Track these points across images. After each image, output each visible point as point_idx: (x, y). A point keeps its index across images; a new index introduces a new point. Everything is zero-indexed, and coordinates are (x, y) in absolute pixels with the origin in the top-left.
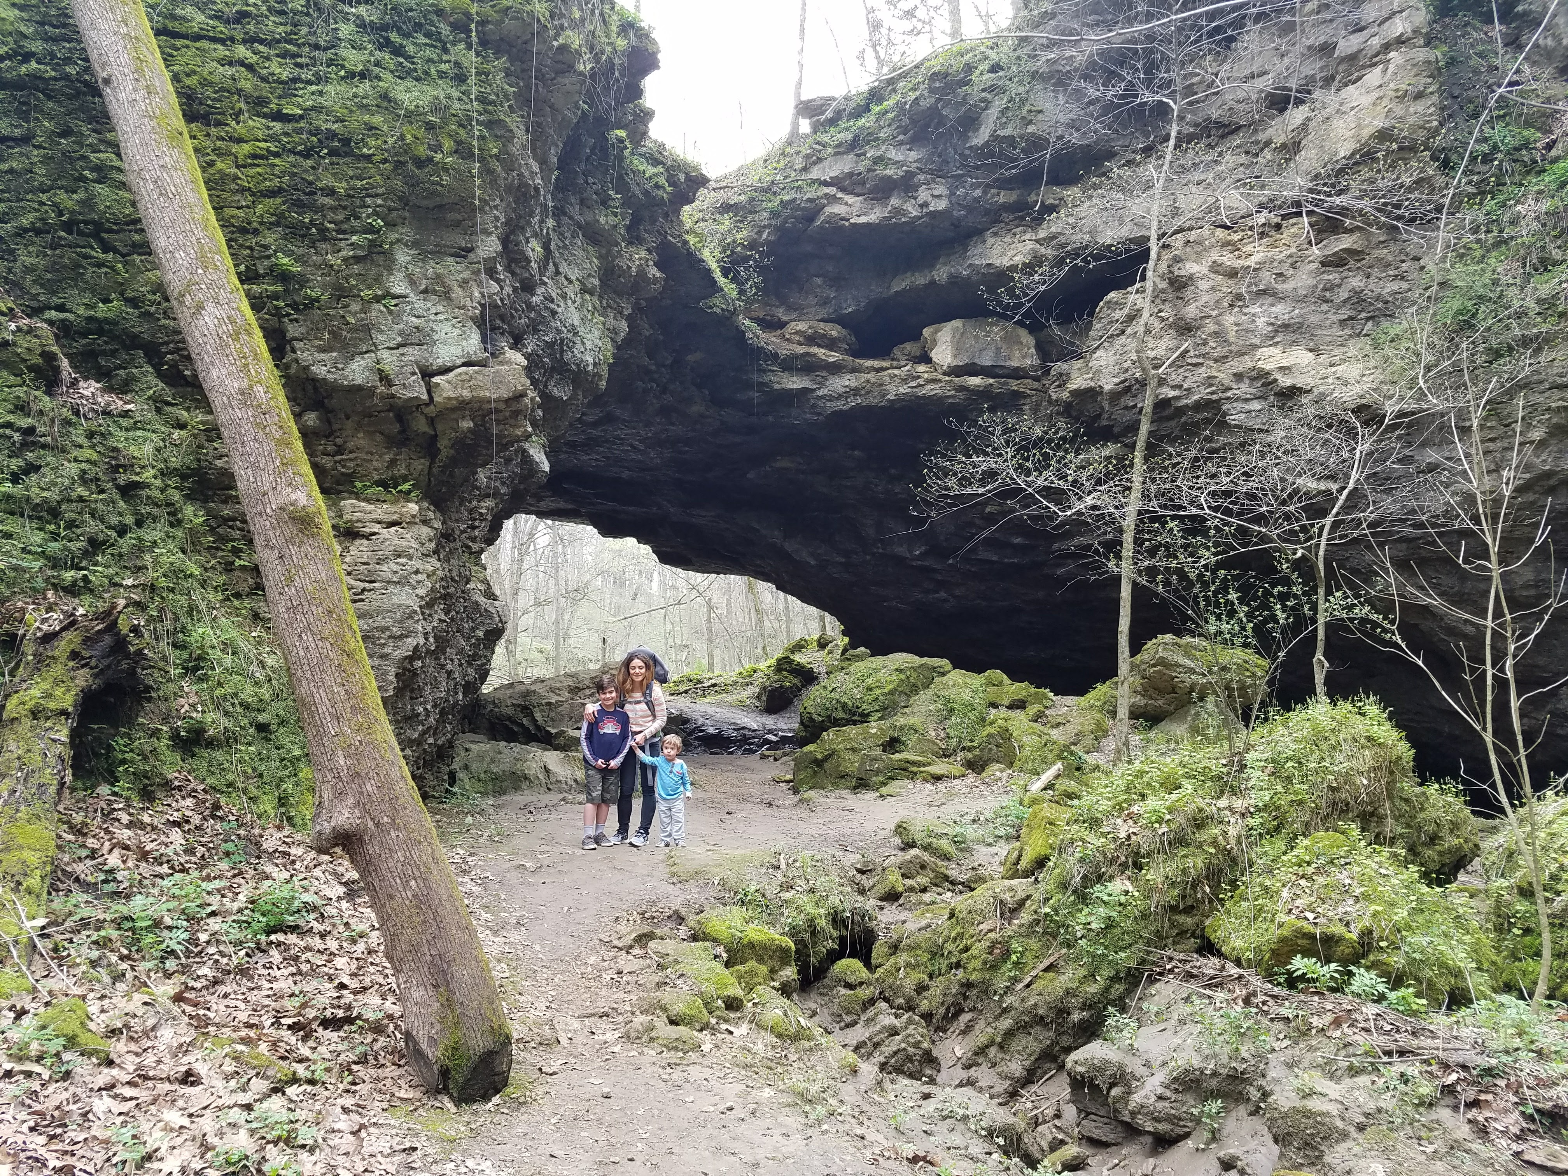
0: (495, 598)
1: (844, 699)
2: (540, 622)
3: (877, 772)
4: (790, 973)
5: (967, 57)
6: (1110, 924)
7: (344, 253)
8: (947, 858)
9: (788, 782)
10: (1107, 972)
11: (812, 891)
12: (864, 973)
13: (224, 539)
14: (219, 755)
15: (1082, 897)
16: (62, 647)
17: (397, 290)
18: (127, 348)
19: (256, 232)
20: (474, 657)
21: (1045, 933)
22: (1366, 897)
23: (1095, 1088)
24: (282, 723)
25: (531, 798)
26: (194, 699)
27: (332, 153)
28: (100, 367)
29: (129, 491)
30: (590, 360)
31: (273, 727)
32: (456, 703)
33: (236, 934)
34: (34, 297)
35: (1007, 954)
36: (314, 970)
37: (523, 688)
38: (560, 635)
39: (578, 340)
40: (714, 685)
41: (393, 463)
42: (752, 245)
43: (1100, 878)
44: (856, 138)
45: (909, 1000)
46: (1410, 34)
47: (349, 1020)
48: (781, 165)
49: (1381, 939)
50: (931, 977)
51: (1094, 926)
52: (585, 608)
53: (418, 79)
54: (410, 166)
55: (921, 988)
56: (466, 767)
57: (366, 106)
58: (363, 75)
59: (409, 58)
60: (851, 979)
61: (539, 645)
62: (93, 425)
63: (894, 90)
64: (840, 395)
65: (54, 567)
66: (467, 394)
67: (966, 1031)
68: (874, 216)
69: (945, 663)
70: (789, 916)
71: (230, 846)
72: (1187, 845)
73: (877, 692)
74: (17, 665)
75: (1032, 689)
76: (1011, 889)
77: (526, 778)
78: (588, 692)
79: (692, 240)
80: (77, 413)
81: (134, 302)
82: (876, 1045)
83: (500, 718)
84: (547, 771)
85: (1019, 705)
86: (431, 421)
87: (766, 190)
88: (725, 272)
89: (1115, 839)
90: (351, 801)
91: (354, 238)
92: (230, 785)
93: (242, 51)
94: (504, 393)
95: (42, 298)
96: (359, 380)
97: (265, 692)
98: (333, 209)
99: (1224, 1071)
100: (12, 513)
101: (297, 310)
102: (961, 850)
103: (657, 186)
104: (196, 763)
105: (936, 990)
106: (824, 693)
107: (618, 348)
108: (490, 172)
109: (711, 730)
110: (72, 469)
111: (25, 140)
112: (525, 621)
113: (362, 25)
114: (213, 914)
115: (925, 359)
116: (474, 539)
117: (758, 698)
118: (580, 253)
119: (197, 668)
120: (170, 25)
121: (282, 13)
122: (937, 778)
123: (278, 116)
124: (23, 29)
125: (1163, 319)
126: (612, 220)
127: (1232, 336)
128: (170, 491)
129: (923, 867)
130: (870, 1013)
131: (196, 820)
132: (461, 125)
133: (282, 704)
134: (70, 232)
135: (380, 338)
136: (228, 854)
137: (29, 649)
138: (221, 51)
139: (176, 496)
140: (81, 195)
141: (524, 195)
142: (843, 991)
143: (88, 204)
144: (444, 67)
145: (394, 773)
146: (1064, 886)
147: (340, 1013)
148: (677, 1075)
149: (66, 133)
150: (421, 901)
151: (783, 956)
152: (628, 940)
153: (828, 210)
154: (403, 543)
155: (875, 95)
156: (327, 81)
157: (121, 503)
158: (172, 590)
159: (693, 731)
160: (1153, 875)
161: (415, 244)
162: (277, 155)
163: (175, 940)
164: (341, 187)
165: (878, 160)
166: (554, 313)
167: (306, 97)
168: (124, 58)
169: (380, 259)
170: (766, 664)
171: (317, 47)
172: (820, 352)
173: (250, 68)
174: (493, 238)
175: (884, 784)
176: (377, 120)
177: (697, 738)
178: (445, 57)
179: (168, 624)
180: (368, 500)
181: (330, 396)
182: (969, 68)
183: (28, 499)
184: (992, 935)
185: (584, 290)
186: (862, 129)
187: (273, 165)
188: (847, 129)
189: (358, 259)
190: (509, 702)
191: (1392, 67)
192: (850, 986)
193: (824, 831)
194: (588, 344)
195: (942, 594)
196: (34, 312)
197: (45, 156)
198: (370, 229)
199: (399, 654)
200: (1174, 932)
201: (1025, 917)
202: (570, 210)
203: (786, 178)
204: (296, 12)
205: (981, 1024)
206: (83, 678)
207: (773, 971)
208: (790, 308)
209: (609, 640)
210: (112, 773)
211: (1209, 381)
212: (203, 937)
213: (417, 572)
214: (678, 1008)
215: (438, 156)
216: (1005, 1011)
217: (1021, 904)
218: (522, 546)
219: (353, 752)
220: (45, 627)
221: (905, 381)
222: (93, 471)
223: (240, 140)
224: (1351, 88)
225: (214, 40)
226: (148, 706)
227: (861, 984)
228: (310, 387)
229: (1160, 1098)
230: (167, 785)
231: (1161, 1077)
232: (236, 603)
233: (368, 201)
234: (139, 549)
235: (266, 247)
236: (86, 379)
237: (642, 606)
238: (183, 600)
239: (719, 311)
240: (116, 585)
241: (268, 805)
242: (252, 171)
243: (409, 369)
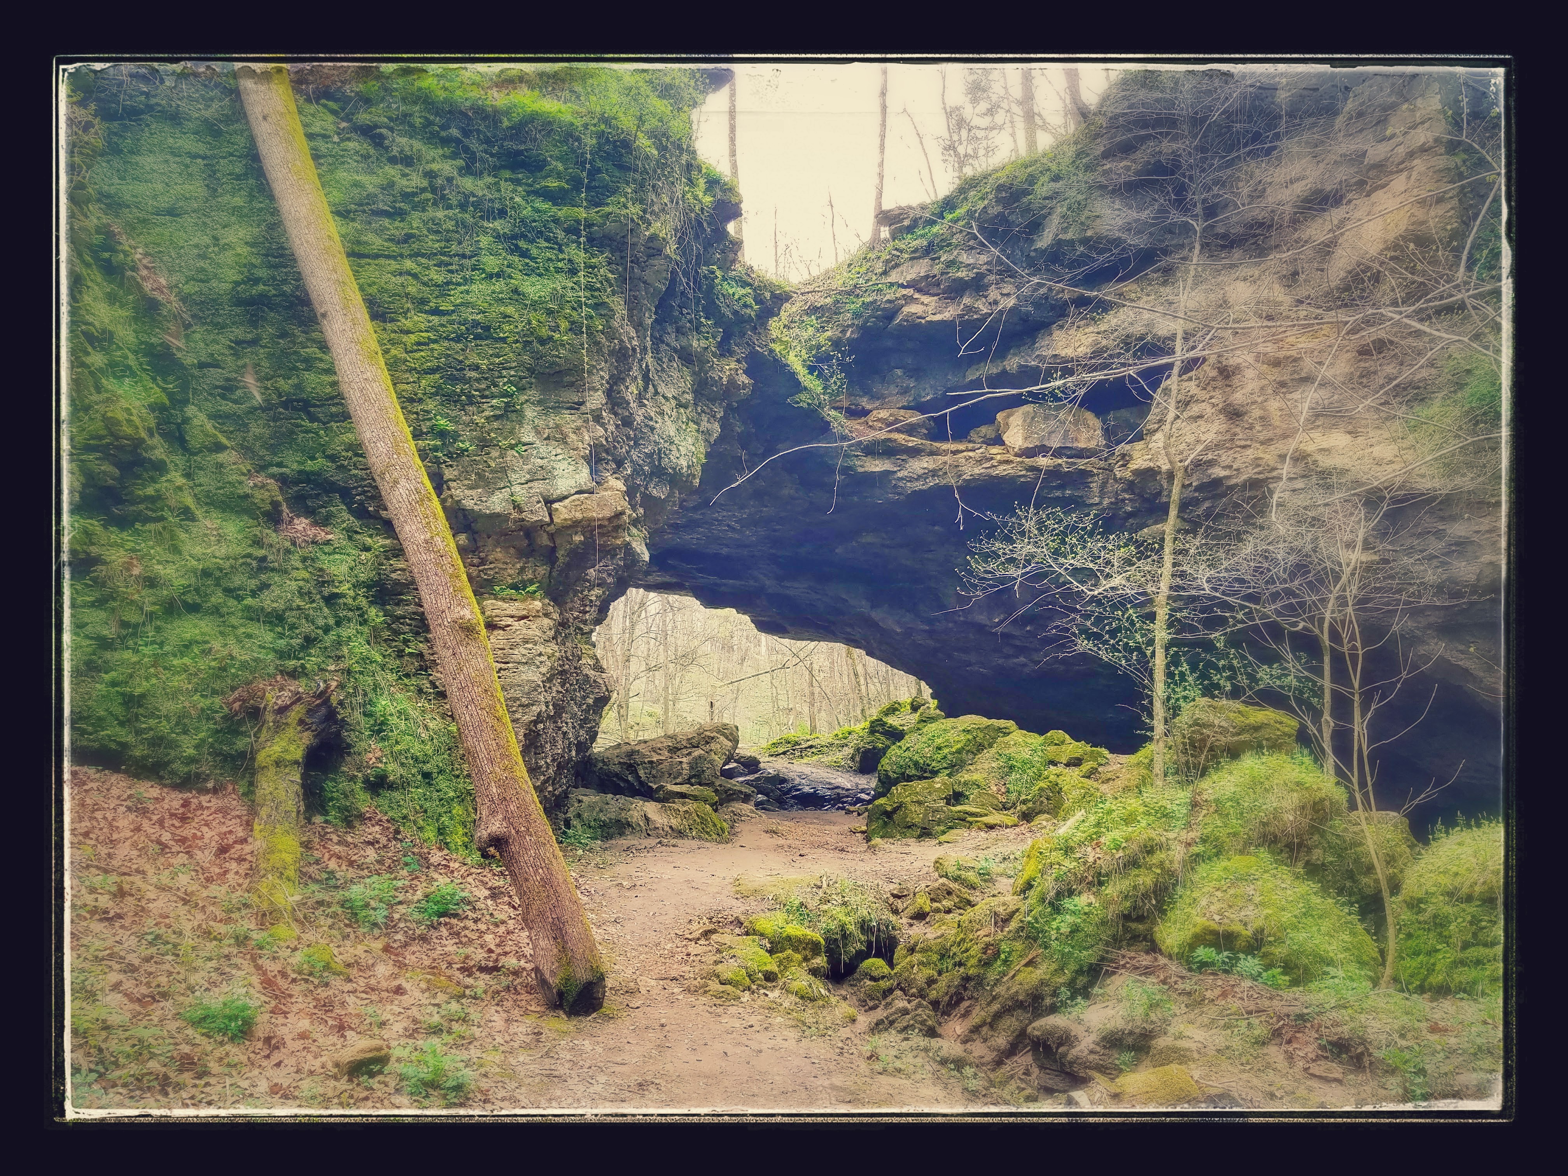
0: (602, 670)
1: (916, 757)
2: (651, 687)
3: (939, 822)
4: (820, 961)
5: (1030, 169)
6: (1075, 930)
7: (487, 413)
8: (973, 887)
9: (863, 832)
10: (1073, 966)
11: (845, 904)
12: (886, 970)
13: (397, 633)
14: (396, 795)
15: (1057, 909)
16: (294, 715)
17: (525, 439)
18: (327, 492)
19: (420, 401)
20: (585, 721)
21: (1027, 937)
22: (1262, 904)
23: (1047, 1048)
24: (441, 772)
25: (635, 842)
26: (379, 754)
27: (477, 337)
28: (307, 507)
29: (331, 600)
30: (685, 464)
31: (434, 775)
32: (570, 759)
33: (417, 916)
34: (262, 458)
35: (997, 954)
36: (471, 941)
37: (629, 748)
38: (669, 700)
39: (674, 448)
40: (811, 747)
41: (522, 570)
42: (836, 343)
43: (1071, 893)
44: (931, 244)
45: (921, 990)
46: (1431, 143)
47: (496, 969)
48: (863, 270)
49: (1269, 935)
50: (940, 973)
51: (1062, 930)
52: (694, 674)
53: (540, 275)
54: (535, 344)
55: (931, 982)
56: (579, 816)
57: (501, 300)
58: (498, 275)
59: (533, 259)
60: (875, 974)
61: (650, 710)
62: (305, 552)
63: (966, 199)
64: (919, 477)
65: (280, 658)
66: (579, 516)
67: (966, 1014)
68: (949, 313)
69: (1011, 724)
70: (824, 923)
71: (408, 859)
72: (1139, 867)
73: (946, 751)
74: (260, 730)
75: (1088, 748)
76: (1004, 904)
77: (629, 825)
78: (685, 752)
79: (777, 348)
80: (294, 544)
81: (332, 458)
82: (892, 1023)
83: (610, 775)
84: (647, 819)
85: (1075, 762)
86: (552, 537)
87: (849, 293)
88: (811, 370)
89: (1085, 863)
90: (500, 816)
91: (494, 402)
92: (405, 817)
93: (409, 264)
94: (608, 513)
95: (267, 458)
96: (498, 509)
97: (429, 749)
98: (478, 380)
99: (1137, 1031)
100: (252, 619)
101: (451, 458)
102: (985, 881)
103: (745, 306)
104: (381, 801)
105: (943, 983)
106: (899, 752)
107: (711, 446)
108: (597, 343)
109: (807, 789)
110: (294, 585)
111: (254, 342)
112: (638, 686)
113: (498, 237)
114: (400, 903)
115: (998, 441)
116: (585, 622)
117: (852, 758)
118: (675, 374)
119: (380, 731)
120: (356, 249)
121: (437, 232)
122: (991, 827)
123: (436, 312)
124: (254, 261)
125: (1214, 405)
126: (703, 343)
127: (1276, 421)
128: (360, 598)
129: (949, 893)
130: (889, 999)
131: (384, 840)
132: (574, 309)
133: (440, 758)
134: (286, 409)
135: (513, 476)
136: (406, 864)
137: (270, 718)
138: (394, 265)
139: (363, 602)
140: (294, 381)
141: (624, 355)
142: (868, 983)
143: (299, 387)
144: (560, 265)
145: (528, 798)
146: (1043, 900)
147: (491, 964)
148: (720, 1010)
149: (284, 335)
150: (546, 882)
151: (814, 948)
152: (697, 934)
153: (906, 310)
154: (530, 632)
155: (949, 204)
156: (472, 281)
157: (326, 610)
158: (361, 673)
159: (790, 790)
160: (1111, 890)
161: (540, 403)
162: (435, 341)
163: (379, 917)
164: (484, 364)
165: (951, 264)
166: (652, 429)
167: (456, 296)
168: (336, 299)
169: (513, 416)
170: (860, 727)
171: (464, 256)
172: (900, 437)
173: (415, 276)
174: (600, 393)
175: (944, 833)
176: (510, 310)
177: (794, 797)
178: (561, 256)
179: (360, 699)
180: (503, 600)
181: (475, 521)
182: (1032, 180)
183: (263, 609)
184: (986, 939)
185: (680, 405)
186: (936, 235)
187: (432, 350)
188: (922, 236)
189: (497, 418)
190: (616, 761)
191: (1414, 175)
192: (873, 979)
193: (879, 867)
194: (683, 451)
195: (1022, 659)
196: (262, 468)
197: (269, 354)
198: (505, 394)
199: (527, 718)
200: (1128, 936)
201: (1013, 925)
202: (667, 338)
203: (867, 281)
204: (448, 231)
205: (978, 1008)
206: (308, 738)
207: (806, 959)
208: (873, 397)
209: (717, 705)
210: (323, 807)
211: (1257, 460)
212: (396, 916)
213: (540, 655)
214: (728, 975)
215: (557, 336)
216: (994, 998)
217: (1012, 915)
218: (634, 616)
219: (502, 784)
220: (279, 702)
221: (979, 462)
222: (307, 587)
223: (408, 332)
224: (1380, 193)
225: (388, 257)
226: (348, 759)
227: (883, 977)
228: (460, 515)
229: (1092, 1052)
230: (361, 817)
231: (1094, 1037)
232: (406, 681)
233: (504, 373)
234: (339, 643)
235: (428, 412)
236: (298, 516)
237: (749, 670)
238: (370, 680)
239: (805, 405)
240: (322, 670)
241: (430, 833)
242: (417, 355)
243: (535, 499)
